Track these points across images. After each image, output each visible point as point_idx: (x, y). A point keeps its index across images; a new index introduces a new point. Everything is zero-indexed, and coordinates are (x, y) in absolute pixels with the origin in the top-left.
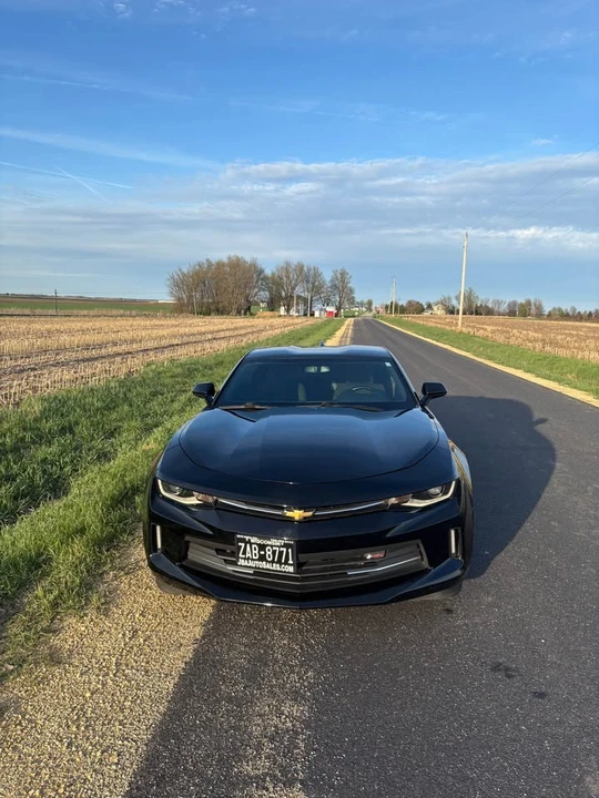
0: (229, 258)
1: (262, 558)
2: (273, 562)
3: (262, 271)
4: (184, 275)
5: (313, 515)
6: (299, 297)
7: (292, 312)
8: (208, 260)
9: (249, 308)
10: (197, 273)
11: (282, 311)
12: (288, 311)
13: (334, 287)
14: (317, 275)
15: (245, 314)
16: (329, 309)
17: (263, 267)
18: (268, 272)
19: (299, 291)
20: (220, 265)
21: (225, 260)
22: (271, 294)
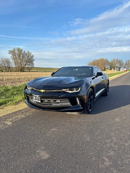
0: (101, 59)
1: (36, 99)
2: (37, 100)
3: (108, 61)
4: (90, 63)
5: (45, 91)
6: (117, 67)
7: (115, 70)
8: (96, 59)
9: (105, 70)
10: (93, 62)
11: (113, 70)
12: (114, 70)
13: (126, 64)
14: (122, 61)
15: (104, 71)
16: (124, 69)
17: (108, 60)
18: (109, 61)
19: (117, 65)
20: (98, 60)
21: (100, 59)
22: (110, 66)
